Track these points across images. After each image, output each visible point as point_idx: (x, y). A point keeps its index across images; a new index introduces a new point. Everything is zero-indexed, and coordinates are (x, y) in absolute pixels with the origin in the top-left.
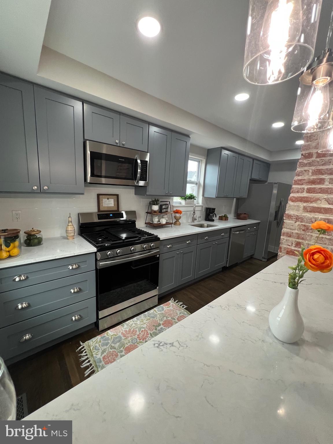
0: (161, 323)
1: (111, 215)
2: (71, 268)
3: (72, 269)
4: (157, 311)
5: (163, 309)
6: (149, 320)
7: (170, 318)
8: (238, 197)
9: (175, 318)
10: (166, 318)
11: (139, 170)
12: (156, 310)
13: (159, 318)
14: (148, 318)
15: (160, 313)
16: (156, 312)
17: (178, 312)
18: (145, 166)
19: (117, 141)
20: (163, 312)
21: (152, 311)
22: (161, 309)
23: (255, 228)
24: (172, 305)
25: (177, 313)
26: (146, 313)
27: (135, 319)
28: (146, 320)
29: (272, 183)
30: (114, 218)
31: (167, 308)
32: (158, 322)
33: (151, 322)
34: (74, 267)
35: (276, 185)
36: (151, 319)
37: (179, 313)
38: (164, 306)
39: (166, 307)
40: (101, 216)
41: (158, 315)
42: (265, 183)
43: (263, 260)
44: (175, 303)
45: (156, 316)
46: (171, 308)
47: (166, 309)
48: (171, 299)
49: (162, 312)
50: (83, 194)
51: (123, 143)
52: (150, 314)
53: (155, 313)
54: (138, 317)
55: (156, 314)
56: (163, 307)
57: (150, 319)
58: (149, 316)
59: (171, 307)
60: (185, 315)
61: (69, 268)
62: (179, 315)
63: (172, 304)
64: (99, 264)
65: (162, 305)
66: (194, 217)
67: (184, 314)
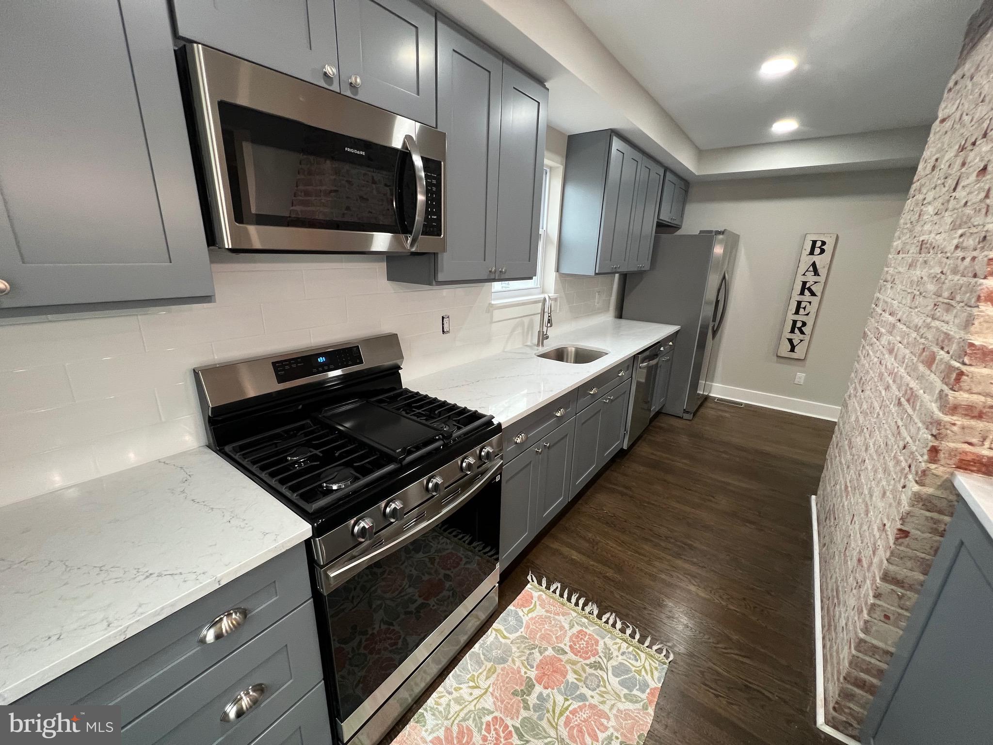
0: (533, 674)
1: (321, 360)
2: (210, 636)
3: (219, 636)
4: (506, 633)
5: (519, 620)
6: (495, 676)
7: (550, 652)
8: (624, 269)
9: (562, 646)
10: (541, 653)
11: (422, 193)
12: (502, 628)
13: (519, 657)
14: (489, 665)
15: (517, 638)
16: (505, 637)
17: (564, 624)
18: (434, 178)
19: (330, 70)
20: (522, 631)
21: (490, 637)
22: (512, 621)
23: (671, 343)
24: (539, 597)
25: (562, 628)
26: (477, 646)
27: (450, 680)
28: (487, 678)
29: (711, 232)
30: (332, 367)
31: (530, 615)
32: (523, 673)
33: (503, 681)
34: (226, 625)
35: (721, 237)
36: (499, 667)
37: (567, 626)
38: (518, 609)
39: (526, 610)
40: (287, 367)
41: (514, 649)
42: (675, 232)
43: (686, 416)
44: (543, 591)
45: (508, 651)
46: (540, 611)
47: (527, 618)
48: (529, 578)
49: (518, 634)
50: (207, 299)
51: (353, 80)
52: (489, 649)
53: (501, 640)
54: (458, 673)
55: (506, 644)
56: (516, 613)
57: (495, 671)
58: (488, 660)
59: (538, 607)
60: (586, 627)
61: (203, 641)
62: (569, 634)
63: (536, 594)
64: (327, 576)
65: (511, 607)
66: (543, 332)
67: (582, 626)
